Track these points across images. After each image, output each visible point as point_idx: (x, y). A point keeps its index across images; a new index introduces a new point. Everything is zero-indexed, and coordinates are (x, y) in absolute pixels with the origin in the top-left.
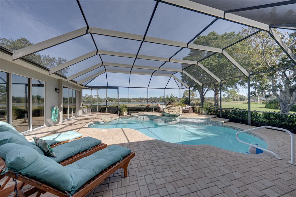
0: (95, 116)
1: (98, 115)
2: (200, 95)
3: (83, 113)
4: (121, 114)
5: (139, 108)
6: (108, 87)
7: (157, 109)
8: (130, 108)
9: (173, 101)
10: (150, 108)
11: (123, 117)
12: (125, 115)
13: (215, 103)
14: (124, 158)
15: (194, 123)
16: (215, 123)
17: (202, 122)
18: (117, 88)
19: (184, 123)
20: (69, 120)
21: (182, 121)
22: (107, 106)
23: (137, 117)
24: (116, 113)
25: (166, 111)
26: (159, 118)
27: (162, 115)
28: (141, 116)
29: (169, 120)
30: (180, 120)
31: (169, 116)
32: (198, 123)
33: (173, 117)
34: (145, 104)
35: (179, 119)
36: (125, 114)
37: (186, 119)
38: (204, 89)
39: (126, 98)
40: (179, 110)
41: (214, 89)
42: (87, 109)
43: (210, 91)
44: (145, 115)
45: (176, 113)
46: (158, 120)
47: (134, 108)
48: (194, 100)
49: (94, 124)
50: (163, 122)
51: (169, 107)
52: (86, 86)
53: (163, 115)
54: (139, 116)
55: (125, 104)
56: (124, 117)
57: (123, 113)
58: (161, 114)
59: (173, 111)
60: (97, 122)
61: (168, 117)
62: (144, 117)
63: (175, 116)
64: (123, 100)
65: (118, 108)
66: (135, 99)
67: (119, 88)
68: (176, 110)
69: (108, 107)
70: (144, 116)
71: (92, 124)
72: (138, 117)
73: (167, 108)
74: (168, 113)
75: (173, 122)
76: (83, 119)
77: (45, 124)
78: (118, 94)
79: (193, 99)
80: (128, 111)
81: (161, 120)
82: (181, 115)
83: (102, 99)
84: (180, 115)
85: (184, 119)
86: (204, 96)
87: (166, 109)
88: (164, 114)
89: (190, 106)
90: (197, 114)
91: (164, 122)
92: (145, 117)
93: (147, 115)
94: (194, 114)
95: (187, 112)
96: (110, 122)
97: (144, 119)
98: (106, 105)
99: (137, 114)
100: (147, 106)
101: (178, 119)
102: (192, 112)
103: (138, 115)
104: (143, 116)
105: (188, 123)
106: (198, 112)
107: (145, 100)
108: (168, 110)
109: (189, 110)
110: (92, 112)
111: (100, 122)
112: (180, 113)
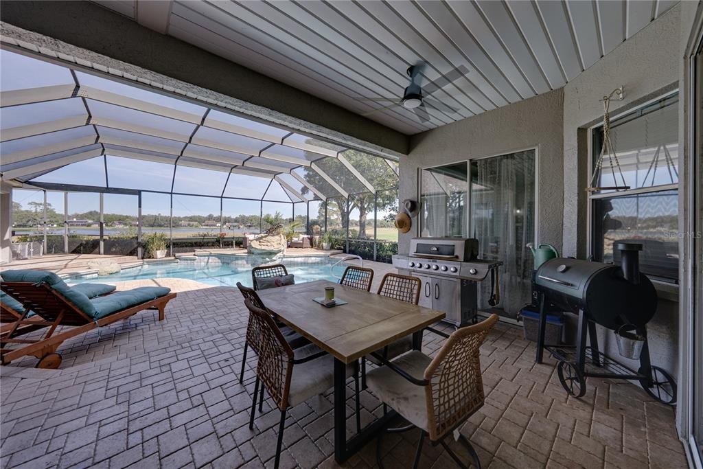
0: (65, 263)
1: (72, 260)
3: (13, 256)
4: (146, 255)
5: (199, 241)
6: (108, 190)
7: (241, 243)
8: (175, 241)
9: (279, 227)
10: (227, 240)
11: (155, 261)
12: (159, 256)
14: (159, 297)
18: (138, 193)
22: (102, 235)
24: (133, 253)
25: (255, 244)
27: (248, 253)
28: (201, 256)
31: (261, 254)
33: (267, 255)
34: (214, 232)
35: (279, 258)
36: (160, 254)
39: (162, 215)
40: (279, 242)
42: (27, 246)
44: (211, 255)
45: (272, 248)
47: (184, 241)
51: (262, 238)
53: (250, 253)
54: (197, 257)
55: (159, 232)
56: (157, 261)
57: (153, 252)
58: (246, 251)
59: (269, 244)
60: (78, 273)
61: (259, 256)
63: (271, 254)
64: (155, 222)
65: (139, 240)
66: (192, 219)
67: (142, 193)
68: (273, 242)
69: (104, 240)
70: (208, 256)
73: (257, 240)
74: (259, 247)
78: (140, 206)
80: (168, 247)
82: (283, 251)
83: (68, 216)
84: (280, 251)
87: (255, 241)
88: (252, 250)
89: (306, 236)
90: (315, 248)
93: (215, 255)
94: (310, 248)
95: (299, 246)
96: (116, 272)
98: (99, 233)
99: (193, 253)
100: (219, 235)
102: (309, 245)
103: (194, 255)
106: (317, 246)
108: (260, 242)
109: (302, 243)
110: (48, 253)
111: (86, 275)
112: (282, 248)
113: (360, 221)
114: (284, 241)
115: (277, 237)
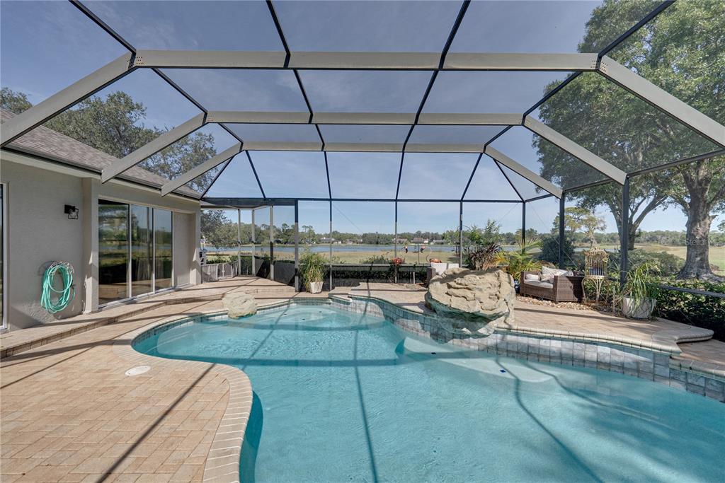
0: (223, 291)
2: (619, 223)
3: (203, 279)
4: (302, 287)
5: (365, 269)
6: (266, 202)
7: (426, 276)
12: (314, 290)
13: (689, 256)
15: (572, 358)
16: (706, 379)
17: (616, 359)
18: (294, 202)
19: (518, 353)
20: (133, 302)
21: (507, 343)
23: (344, 303)
24: (291, 283)
25: (438, 291)
26: (414, 316)
28: (356, 299)
29: (451, 330)
30: (503, 339)
32: (592, 362)
33: (465, 319)
35: (496, 332)
37: (529, 336)
38: (637, 200)
40: (494, 291)
41: (688, 200)
42: (217, 268)
43: (659, 208)
44: (369, 299)
46: (410, 323)
48: (594, 241)
49: (187, 321)
50: (428, 335)
52: (205, 200)
53: (427, 306)
54: (351, 300)
57: (308, 284)
59: (468, 293)
61: (445, 319)
62: (367, 305)
63: (477, 319)
65: (296, 266)
68: (481, 290)
69: (274, 263)
70: (366, 300)
71: (181, 323)
72: (348, 304)
75: (469, 343)
76: (176, 300)
77: (8, 322)
79: (591, 236)
81: (419, 326)
82: (507, 315)
83: (321, 236)
84: (497, 316)
85: (517, 335)
86: (635, 227)
87: (438, 283)
88: (433, 302)
89: (560, 273)
90: (594, 308)
91: (431, 334)
92: (372, 307)
93: (375, 301)
94: (576, 308)
96: (249, 315)
97: (367, 313)
101: (490, 334)
102: (572, 296)
104: (364, 302)
105: (539, 355)
106: (602, 299)
107: (432, 240)
108: (449, 287)
109: (555, 290)
110: (242, 274)
111: (215, 316)
112: (503, 308)
113: (690, 235)
114: (508, 288)
115: (490, 278)
